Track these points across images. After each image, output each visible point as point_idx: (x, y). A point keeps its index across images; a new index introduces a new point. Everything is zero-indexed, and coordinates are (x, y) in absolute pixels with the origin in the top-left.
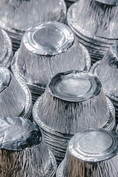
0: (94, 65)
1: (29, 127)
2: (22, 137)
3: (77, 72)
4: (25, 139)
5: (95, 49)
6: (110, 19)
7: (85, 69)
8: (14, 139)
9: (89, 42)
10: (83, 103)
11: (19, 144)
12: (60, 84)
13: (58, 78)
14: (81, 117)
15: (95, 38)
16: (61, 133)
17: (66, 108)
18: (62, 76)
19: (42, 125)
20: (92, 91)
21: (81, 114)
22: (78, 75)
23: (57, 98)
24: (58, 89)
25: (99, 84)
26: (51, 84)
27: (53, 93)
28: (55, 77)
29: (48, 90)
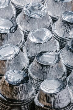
0: (61, 50)
1: (24, 75)
2: (20, 79)
3: (50, 52)
4: (20, 80)
5: (63, 43)
6: (71, 29)
7: (56, 51)
8: (15, 80)
9: (60, 39)
10: (50, 66)
11: (17, 82)
12: (41, 57)
13: (41, 54)
14: (49, 73)
15: (63, 37)
16: (39, 79)
17: (43, 68)
18: (43, 53)
19: (32, 75)
20: (56, 61)
21: (49, 71)
22: (51, 53)
23: (39, 63)
24: (40, 59)
25: (59, 58)
26: (37, 56)
27: (37, 60)
28: (39, 53)
29: (35, 59)
